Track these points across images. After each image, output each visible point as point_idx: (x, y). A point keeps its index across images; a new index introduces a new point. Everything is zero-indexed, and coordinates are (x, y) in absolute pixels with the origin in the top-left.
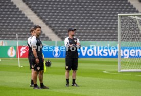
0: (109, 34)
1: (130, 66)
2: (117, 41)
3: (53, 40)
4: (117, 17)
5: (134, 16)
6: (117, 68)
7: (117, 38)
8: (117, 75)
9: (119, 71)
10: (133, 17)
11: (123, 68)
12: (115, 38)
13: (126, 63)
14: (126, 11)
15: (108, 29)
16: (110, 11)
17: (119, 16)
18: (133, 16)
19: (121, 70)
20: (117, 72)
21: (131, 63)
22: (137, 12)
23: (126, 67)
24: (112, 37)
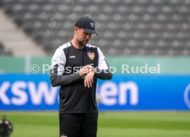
3: (17, 54)
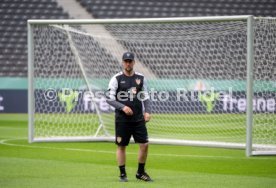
0: (8, 62)
1: (53, 129)
2: (26, 76)
4: (26, 25)
5: (63, 24)
6: (27, 135)
7: (26, 72)
8: (25, 148)
9: (30, 141)
10: (61, 27)
11: (39, 135)
12: (20, 71)
13: (46, 123)
14: (44, 14)
15: (6, 51)
16: (10, 14)
17: (32, 24)
18: (59, 24)
19: (36, 139)
20: (26, 142)
21: (56, 125)
22: (66, 16)
23: (46, 133)
24: (14, 68)
